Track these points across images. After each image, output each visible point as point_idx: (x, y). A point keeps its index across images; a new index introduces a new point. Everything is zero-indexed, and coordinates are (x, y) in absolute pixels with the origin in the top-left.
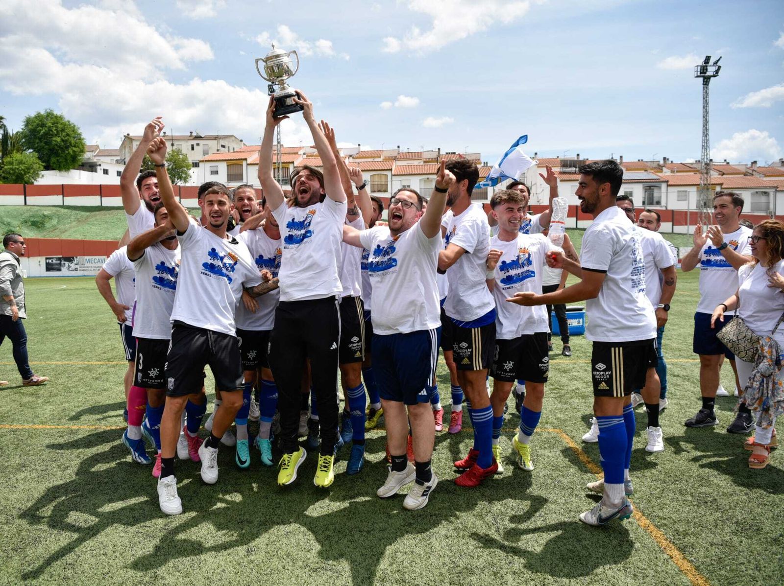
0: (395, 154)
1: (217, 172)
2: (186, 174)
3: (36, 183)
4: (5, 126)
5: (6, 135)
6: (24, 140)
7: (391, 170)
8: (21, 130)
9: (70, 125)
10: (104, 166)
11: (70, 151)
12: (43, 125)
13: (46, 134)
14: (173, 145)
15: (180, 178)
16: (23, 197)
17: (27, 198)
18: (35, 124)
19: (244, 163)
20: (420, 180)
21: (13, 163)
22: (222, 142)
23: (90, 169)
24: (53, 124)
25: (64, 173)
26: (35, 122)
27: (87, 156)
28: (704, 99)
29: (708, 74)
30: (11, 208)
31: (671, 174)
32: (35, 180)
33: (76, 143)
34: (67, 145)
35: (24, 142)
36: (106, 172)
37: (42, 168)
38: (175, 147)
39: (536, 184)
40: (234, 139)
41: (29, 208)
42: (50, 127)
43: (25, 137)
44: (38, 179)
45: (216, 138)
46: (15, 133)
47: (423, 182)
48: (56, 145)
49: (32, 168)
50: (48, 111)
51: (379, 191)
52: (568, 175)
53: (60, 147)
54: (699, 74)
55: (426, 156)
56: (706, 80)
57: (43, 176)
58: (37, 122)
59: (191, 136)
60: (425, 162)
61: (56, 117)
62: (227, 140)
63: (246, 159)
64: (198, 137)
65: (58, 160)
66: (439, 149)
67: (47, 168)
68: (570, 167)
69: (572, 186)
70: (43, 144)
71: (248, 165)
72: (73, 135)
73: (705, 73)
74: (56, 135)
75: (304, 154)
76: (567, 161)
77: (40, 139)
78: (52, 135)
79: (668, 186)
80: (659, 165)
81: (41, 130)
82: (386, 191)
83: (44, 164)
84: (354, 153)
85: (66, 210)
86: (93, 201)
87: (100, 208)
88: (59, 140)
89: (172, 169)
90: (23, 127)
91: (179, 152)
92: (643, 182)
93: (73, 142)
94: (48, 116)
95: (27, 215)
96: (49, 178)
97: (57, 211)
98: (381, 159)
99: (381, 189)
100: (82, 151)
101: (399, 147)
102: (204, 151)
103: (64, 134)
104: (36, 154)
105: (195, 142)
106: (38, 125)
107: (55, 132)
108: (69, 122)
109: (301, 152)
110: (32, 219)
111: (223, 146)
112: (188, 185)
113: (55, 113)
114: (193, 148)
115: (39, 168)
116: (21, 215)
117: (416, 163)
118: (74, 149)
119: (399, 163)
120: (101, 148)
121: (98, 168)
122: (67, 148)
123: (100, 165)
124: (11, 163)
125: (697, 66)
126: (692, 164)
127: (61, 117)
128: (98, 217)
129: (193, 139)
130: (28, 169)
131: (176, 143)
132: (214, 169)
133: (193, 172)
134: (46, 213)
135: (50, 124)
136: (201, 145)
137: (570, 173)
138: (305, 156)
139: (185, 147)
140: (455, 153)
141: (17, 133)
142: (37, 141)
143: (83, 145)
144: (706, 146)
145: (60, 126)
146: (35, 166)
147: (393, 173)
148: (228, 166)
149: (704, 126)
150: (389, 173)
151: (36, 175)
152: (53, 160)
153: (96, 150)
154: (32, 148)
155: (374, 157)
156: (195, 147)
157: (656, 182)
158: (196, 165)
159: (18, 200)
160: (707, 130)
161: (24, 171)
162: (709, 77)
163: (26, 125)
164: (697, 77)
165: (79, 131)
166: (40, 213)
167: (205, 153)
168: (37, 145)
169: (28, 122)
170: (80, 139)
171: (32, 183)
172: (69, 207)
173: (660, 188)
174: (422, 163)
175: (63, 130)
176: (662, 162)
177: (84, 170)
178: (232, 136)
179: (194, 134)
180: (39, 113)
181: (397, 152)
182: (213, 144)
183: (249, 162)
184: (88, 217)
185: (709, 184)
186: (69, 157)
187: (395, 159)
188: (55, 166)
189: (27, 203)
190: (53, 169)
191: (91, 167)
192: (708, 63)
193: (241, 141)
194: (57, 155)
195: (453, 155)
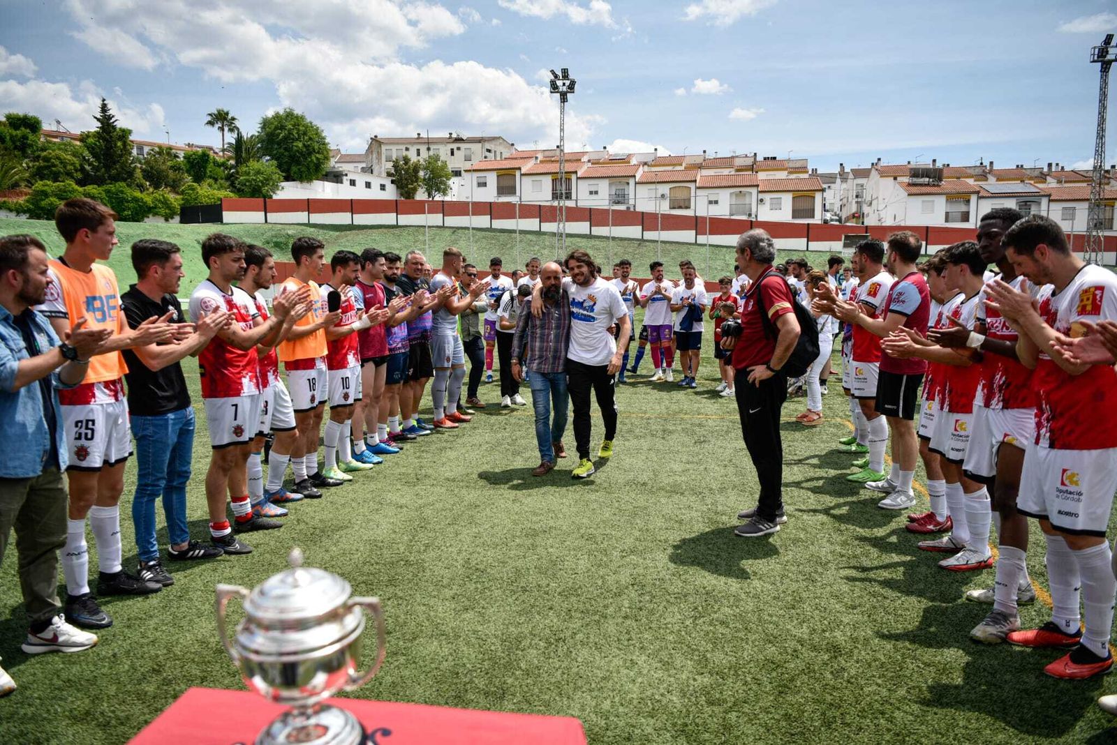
0: (700, 160)
1: (485, 184)
2: (445, 184)
3: (275, 197)
4: (238, 129)
5: (239, 140)
6: (259, 145)
7: (695, 181)
8: (257, 134)
9: (312, 127)
10: (351, 177)
11: (314, 158)
12: (282, 128)
13: (286, 138)
14: (429, 149)
15: (438, 190)
16: (263, 213)
17: (268, 214)
18: (273, 127)
19: (518, 174)
20: (731, 194)
21: (249, 173)
22: (488, 146)
23: (335, 179)
24: (294, 126)
25: (305, 185)
26: (272, 123)
27: (333, 163)
28: (1101, 90)
29: (1109, 57)
30: (252, 226)
31: (1058, 186)
32: (274, 193)
33: (320, 148)
34: (309, 151)
35: (259, 148)
36: (353, 183)
37: (282, 178)
38: (431, 153)
39: (877, 198)
40: (501, 141)
41: (270, 226)
42: (290, 130)
43: (262, 141)
44: (278, 192)
45: (480, 140)
46: (249, 136)
47: (734, 196)
48: (298, 151)
49: (271, 179)
50: (288, 110)
51: (680, 207)
52: (919, 188)
53: (301, 153)
54: (1096, 58)
55: (738, 162)
56: (1106, 67)
57: (283, 188)
58: (276, 123)
59: (450, 138)
60: (738, 170)
61: (297, 117)
62: (494, 142)
63: (520, 169)
64: (459, 140)
65: (299, 169)
66: (755, 154)
67: (287, 179)
68: (923, 177)
69: (923, 201)
70: (282, 150)
71: (522, 175)
72: (317, 139)
73: (1105, 57)
74: (297, 140)
75: (589, 161)
76: (919, 169)
77: (279, 144)
78: (293, 139)
79: (1050, 201)
80: (1041, 173)
81: (280, 133)
82: (688, 207)
83: (284, 174)
84: (649, 159)
85: (312, 229)
86: (343, 218)
87: (352, 227)
88: (300, 145)
89: (429, 179)
90: (259, 130)
91: (437, 158)
92: (1015, 197)
93: (316, 147)
94: (287, 116)
95: (269, 234)
96: (289, 191)
97: (302, 230)
98: (682, 168)
99: (682, 204)
100: (327, 158)
101: (705, 152)
102: (465, 156)
103: (306, 138)
104: (275, 162)
105: (454, 146)
106: (276, 128)
107: (296, 135)
108: (311, 123)
109: (585, 159)
110: (275, 240)
111: (489, 151)
112: (447, 198)
113: (295, 112)
114: (452, 154)
115: (279, 178)
116: (263, 234)
117: (726, 172)
118: (317, 155)
119: (705, 172)
120: (343, 152)
121: (345, 178)
122: (310, 154)
123: (346, 175)
124: (248, 174)
125: (1095, 48)
126: (1087, 171)
127: (302, 118)
128: (349, 238)
129: (453, 142)
130: (267, 180)
131: (432, 147)
132: (482, 180)
133: (454, 182)
134: (290, 232)
135: (290, 126)
136: (462, 149)
137: (921, 185)
138: (590, 165)
139: (443, 152)
140: (775, 158)
141: (252, 136)
142: (276, 146)
143: (328, 151)
144: (1100, 151)
145: (301, 128)
146: (275, 177)
147: (697, 185)
148: (498, 176)
149: (1099, 125)
150: (692, 186)
151: (275, 188)
152: (294, 169)
153: (337, 154)
154: (269, 156)
155: (674, 165)
156: (455, 151)
157: (1035, 196)
158: (457, 173)
159: (258, 217)
160: (1103, 130)
161: (262, 182)
162: (1110, 62)
163: (263, 128)
164: (1094, 61)
165: (323, 135)
166: (283, 232)
167: (468, 159)
168: (275, 152)
169: (266, 123)
170: (324, 144)
171: (271, 197)
172: (315, 226)
173: (1039, 204)
174: (733, 173)
175: (305, 134)
176: (1046, 170)
177: (327, 181)
178: (499, 138)
179: (454, 136)
180: (278, 113)
181: (702, 158)
182: (476, 147)
183: (523, 171)
184: (338, 236)
185: (1101, 199)
186: (312, 165)
187: (700, 167)
188: (296, 175)
189: (268, 221)
190: (294, 180)
191: (337, 177)
192: (1110, 44)
193: (513, 145)
194: (298, 163)
195: (773, 162)
